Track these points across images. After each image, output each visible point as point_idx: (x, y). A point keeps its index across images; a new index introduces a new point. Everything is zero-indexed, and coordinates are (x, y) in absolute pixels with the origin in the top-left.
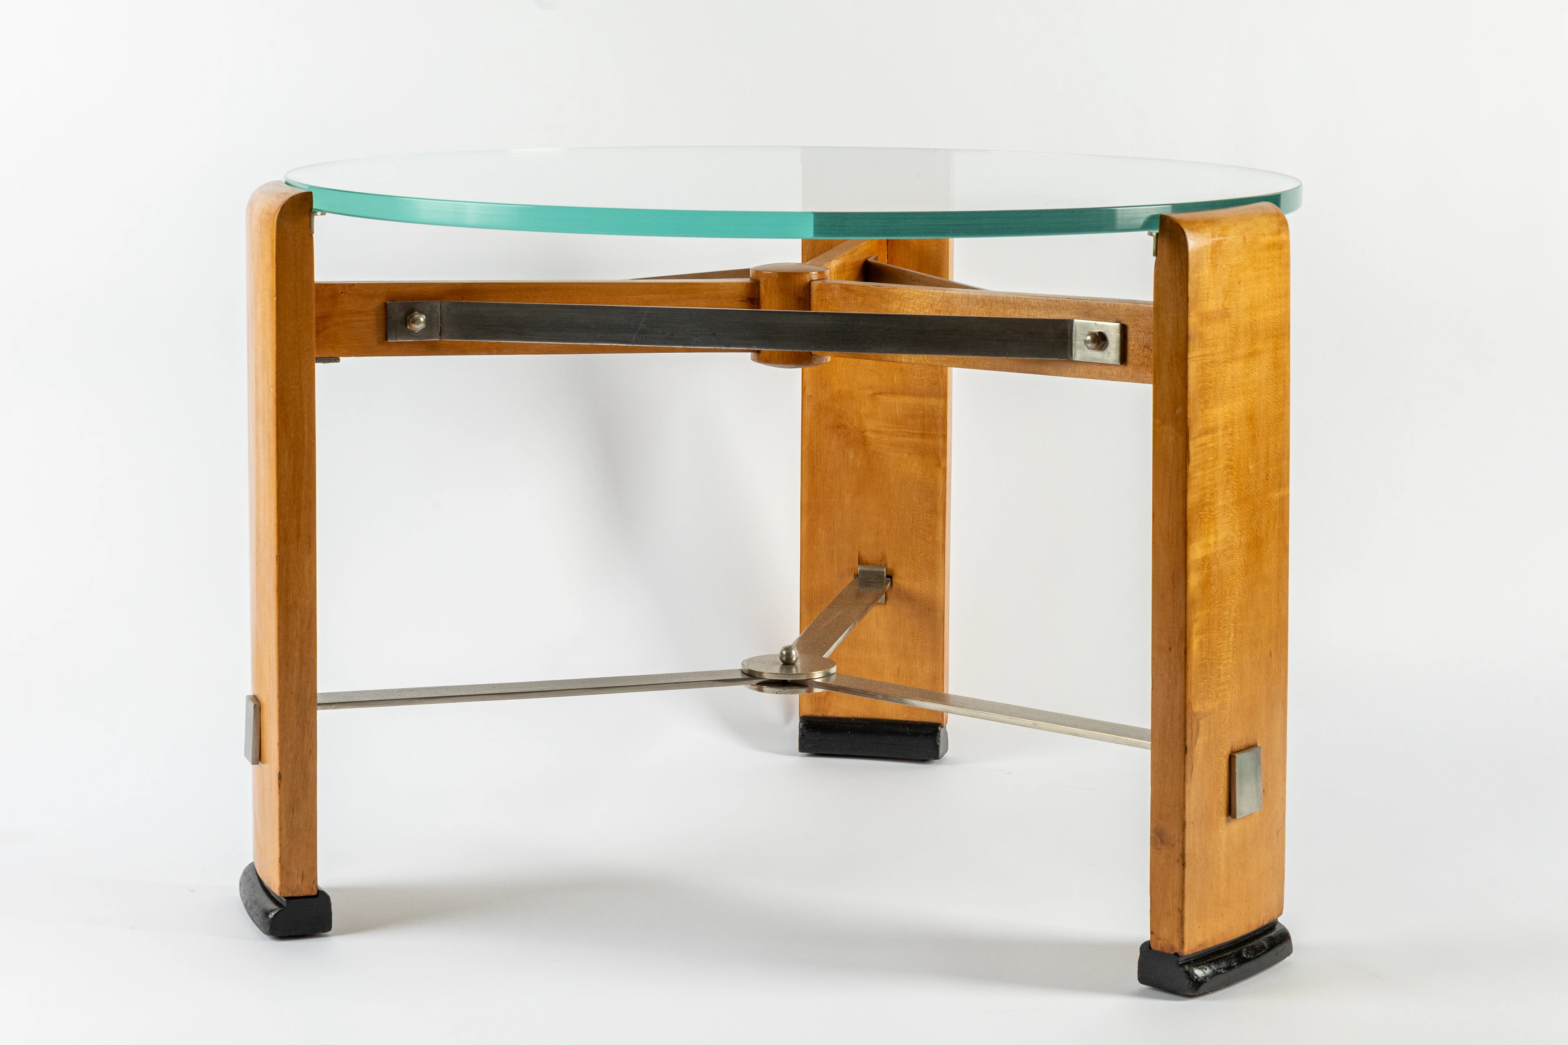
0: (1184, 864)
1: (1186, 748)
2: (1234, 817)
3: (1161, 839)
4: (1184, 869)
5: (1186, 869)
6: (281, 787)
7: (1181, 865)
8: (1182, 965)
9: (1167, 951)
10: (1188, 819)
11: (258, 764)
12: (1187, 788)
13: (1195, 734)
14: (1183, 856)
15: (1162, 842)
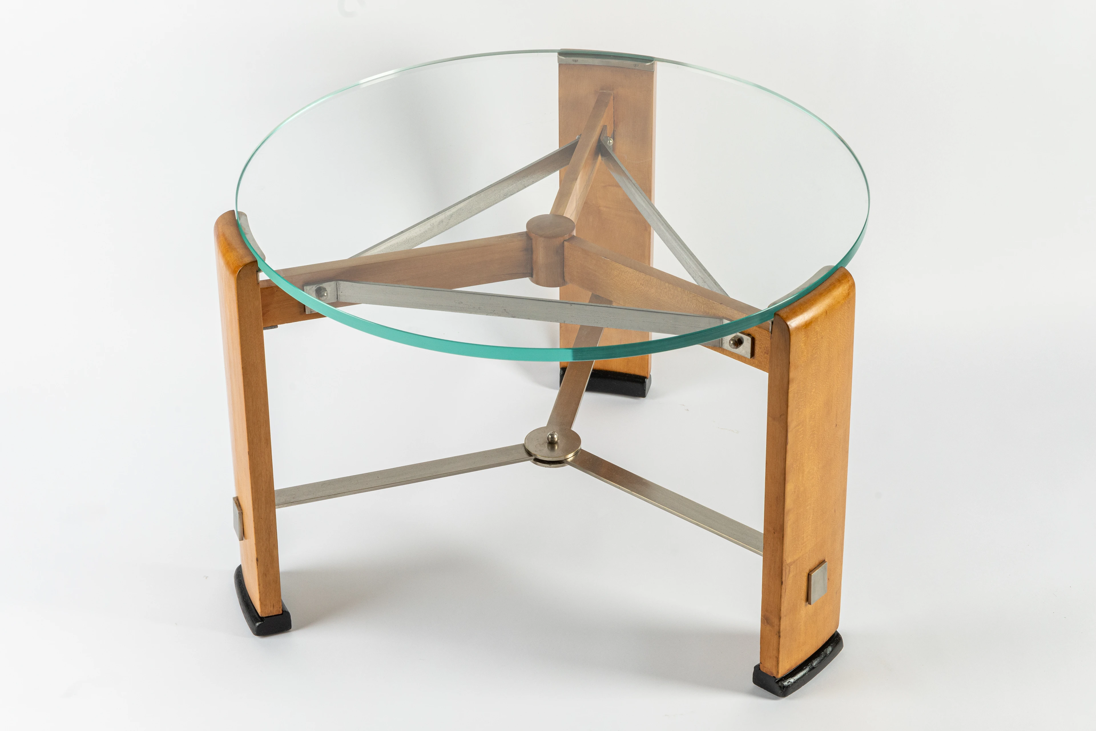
0: (779, 636)
1: (782, 582)
2: (810, 604)
3: (767, 621)
4: (779, 639)
5: (781, 639)
6: (258, 565)
7: (778, 637)
8: (778, 682)
9: (769, 674)
10: (782, 615)
11: (243, 540)
12: (782, 601)
13: (787, 574)
14: (779, 632)
15: (768, 623)
